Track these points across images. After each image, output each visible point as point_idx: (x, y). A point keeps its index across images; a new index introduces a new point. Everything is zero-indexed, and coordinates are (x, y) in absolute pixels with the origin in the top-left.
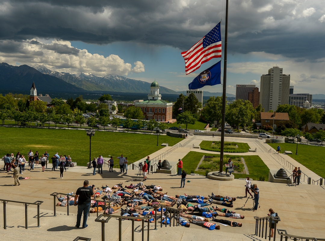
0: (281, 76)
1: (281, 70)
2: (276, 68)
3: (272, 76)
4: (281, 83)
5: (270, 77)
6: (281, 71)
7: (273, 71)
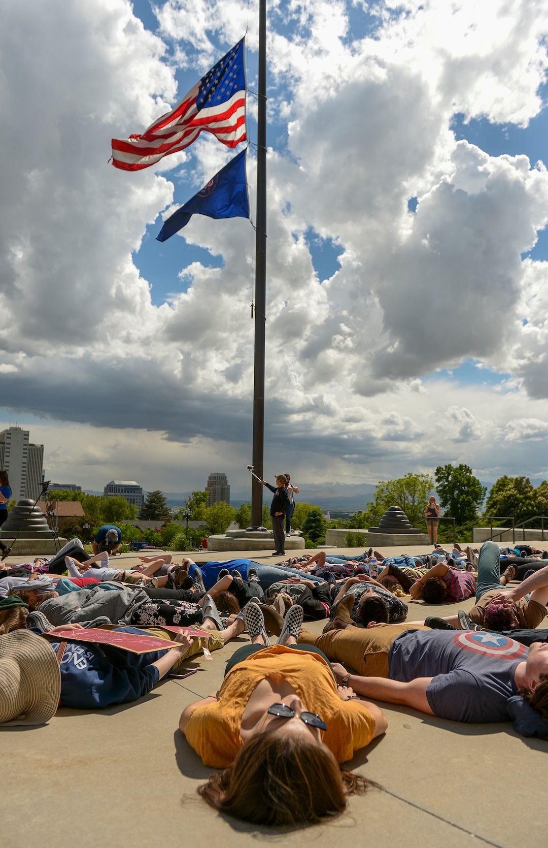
0: (26, 447)
1: (27, 434)
2: (17, 430)
3: (8, 446)
4: (25, 460)
5: (4, 448)
6: (26, 437)
7: (9, 436)
